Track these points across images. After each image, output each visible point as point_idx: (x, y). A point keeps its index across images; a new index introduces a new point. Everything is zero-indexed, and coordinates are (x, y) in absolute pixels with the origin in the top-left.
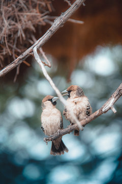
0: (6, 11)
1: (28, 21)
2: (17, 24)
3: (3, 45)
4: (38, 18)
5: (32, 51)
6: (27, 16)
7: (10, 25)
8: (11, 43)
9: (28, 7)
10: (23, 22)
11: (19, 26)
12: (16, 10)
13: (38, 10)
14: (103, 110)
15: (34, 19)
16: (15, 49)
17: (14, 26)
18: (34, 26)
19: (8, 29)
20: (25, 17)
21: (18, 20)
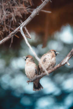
0: (5, 6)
1: (18, 11)
2: (11, 13)
3: (3, 25)
4: (24, 10)
5: (19, 29)
6: (18, 8)
7: (7, 14)
8: (8, 24)
9: (18, 3)
10: (15, 12)
11: (12, 14)
12: (11, 5)
13: (24, 5)
14: (62, 64)
15: (21, 10)
16: (10, 28)
17: (10, 15)
18: (21, 14)
19: (6, 16)
20: (16, 9)
21: (12, 11)
